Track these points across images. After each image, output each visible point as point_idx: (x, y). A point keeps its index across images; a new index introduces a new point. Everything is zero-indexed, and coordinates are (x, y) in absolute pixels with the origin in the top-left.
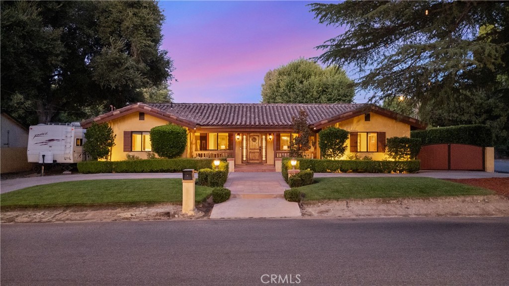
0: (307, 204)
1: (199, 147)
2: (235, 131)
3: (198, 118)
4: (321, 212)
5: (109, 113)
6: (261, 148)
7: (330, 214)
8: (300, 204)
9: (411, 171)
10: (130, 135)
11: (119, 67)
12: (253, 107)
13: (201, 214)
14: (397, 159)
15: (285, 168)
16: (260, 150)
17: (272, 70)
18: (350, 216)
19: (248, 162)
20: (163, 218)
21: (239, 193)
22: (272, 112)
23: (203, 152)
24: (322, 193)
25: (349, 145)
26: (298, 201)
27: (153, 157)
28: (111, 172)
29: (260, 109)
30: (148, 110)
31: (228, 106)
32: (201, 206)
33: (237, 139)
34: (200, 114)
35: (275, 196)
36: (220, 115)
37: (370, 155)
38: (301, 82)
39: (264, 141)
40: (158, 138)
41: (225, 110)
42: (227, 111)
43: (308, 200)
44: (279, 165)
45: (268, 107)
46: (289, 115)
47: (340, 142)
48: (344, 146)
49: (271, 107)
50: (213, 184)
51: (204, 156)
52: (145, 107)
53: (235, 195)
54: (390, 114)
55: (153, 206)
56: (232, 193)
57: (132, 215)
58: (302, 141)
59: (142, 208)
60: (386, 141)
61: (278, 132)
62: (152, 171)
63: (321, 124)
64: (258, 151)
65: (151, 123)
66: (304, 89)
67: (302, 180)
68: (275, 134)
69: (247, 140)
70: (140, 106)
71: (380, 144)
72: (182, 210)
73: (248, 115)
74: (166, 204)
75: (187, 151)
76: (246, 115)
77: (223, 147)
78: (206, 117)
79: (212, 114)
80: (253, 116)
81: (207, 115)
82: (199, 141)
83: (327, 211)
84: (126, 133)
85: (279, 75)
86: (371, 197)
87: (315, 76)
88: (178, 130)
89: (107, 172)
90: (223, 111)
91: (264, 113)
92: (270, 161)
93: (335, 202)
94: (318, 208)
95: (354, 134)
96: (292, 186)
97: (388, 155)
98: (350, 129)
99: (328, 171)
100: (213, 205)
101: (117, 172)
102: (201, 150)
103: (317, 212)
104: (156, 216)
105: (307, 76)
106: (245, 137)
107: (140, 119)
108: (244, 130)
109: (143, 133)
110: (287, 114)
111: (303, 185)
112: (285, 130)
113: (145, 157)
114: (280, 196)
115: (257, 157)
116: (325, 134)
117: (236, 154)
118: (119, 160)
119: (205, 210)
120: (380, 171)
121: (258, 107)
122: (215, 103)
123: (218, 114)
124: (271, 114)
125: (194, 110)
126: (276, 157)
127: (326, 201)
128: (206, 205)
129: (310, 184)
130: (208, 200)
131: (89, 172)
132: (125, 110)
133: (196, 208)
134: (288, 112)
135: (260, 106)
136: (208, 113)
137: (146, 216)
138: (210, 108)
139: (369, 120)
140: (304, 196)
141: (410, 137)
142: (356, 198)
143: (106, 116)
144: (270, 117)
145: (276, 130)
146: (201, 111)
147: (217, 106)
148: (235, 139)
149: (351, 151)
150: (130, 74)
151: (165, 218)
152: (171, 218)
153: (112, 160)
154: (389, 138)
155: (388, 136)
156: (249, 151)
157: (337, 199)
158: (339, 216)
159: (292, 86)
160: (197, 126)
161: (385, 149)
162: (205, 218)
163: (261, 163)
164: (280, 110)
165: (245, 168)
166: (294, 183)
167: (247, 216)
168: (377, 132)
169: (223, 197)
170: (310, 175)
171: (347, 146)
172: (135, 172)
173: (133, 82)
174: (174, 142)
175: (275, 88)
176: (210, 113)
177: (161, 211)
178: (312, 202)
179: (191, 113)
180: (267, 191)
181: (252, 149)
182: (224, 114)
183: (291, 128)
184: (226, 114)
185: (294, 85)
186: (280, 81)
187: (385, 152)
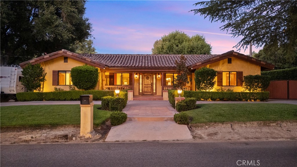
0: (195, 127)
1: (108, 83)
2: (134, 71)
3: (108, 63)
4: (210, 135)
5: (41, 57)
6: (152, 84)
7: (219, 136)
8: (189, 127)
9: (262, 100)
10: (57, 74)
11: (51, 25)
12: (146, 56)
13: (98, 136)
14: (251, 91)
15: (172, 96)
16: (152, 85)
17: (158, 40)
18: (239, 139)
19: (143, 93)
20: (60, 141)
21: (134, 117)
22: (160, 59)
23: (111, 86)
24: (207, 116)
25: (216, 81)
26: (188, 124)
27: (74, 89)
28: (42, 100)
29: (152, 57)
30: (70, 55)
31: (130, 56)
32: (99, 129)
33: (135, 78)
34: (110, 60)
35: (166, 119)
36: (124, 61)
37: (232, 88)
38: (177, 46)
39: (154, 79)
40: (76, 75)
41: (128, 58)
42: (129, 59)
43: (196, 123)
44: (166, 95)
45: (157, 57)
46: (172, 61)
47: (211, 78)
48: (214, 81)
49: (159, 57)
50: (113, 109)
51: (112, 89)
52: (68, 53)
53: (130, 118)
54: (246, 58)
55: (56, 128)
56: (128, 116)
57: (32, 138)
58: (183, 78)
59: (45, 130)
60: (243, 78)
61: (165, 72)
62: (72, 100)
63: (197, 66)
64: (151, 86)
65: (72, 65)
66: (179, 50)
67: (187, 105)
68: (163, 73)
69: (142, 78)
70: (64, 52)
71: (239, 80)
72: (80, 133)
73: (144, 61)
74: (68, 127)
75: (99, 85)
76: (142, 61)
77: (126, 83)
78: (114, 62)
79: (118, 60)
80: (146, 62)
81: (115, 61)
82: (108, 79)
83: (216, 134)
84: (54, 72)
85: (163, 41)
86: (253, 121)
87: (186, 42)
88: (91, 69)
89: (39, 100)
90: (126, 59)
91: (155, 60)
92: (159, 93)
93: (220, 124)
94: (206, 131)
95: (220, 73)
96: (179, 110)
97: (245, 88)
98: (217, 69)
99: (202, 100)
100: (111, 127)
101: (46, 100)
102: (110, 85)
103: (206, 134)
104: (54, 138)
105: (181, 42)
106: (141, 76)
107: (64, 62)
108: (140, 70)
109: (67, 72)
110: (170, 61)
111: (189, 110)
112: (170, 70)
113: (67, 89)
114: (171, 119)
115: (150, 90)
116: (200, 72)
117: (135, 88)
118: (48, 92)
119: (102, 132)
120: (240, 100)
121: (150, 57)
122: (121, 54)
123: (122, 61)
124: (159, 61)
125: (106, 58)
126: (163, 90)
127: (212, 124)
128: (105, 127)
129: (194, 109)
130: (106, 123)
131: (25, 101)
132: (53, 54)
133: (95, 130)
134: (171, 59)
135: (151, 56)
136: (116, 60)
137: (44, 139)
138: (117, 57)
139: (231, 63)
140: (191, 119)
141: (260, 75)
142: (239, 122)
143: (39, 59)
144: (158, 63)
145: (164, 71)
146: (111, 59)
147: (122, 56)
148: (134, 78)
149: (218, 85)
150: (59, 30)
151: (62, 141)
152: (68, 140)
153: (44, 91)
154: (245, 76)
155: (245, 74)
156: (144, 86)
157: (223, 122)
158: (229, 139)
159: (171, 48)
160: (106, 67)
161: (242, 84)
162: (101, 141)
163: (153, 94)
164: (165, 58)
165: (141, 97)
166: (180, 108)
167: (141, 139)
168: (237, 72)
169: (120, 120)
170: (194, 102)
171: (215, 82)
172: (59, 100)
173: (62, 37)
174: (88, 78)
175: (160, 49)
176: (117, 60)
177: (60, 134)
178: (199, 125)
179: (104, 60)
180: (159, 115)
181: (146, 85)
182: (127, 61)
183: (174, 69)
184: (128, 60)
185: (173, 48)
186: (164, 45)
187: (242, 86)
